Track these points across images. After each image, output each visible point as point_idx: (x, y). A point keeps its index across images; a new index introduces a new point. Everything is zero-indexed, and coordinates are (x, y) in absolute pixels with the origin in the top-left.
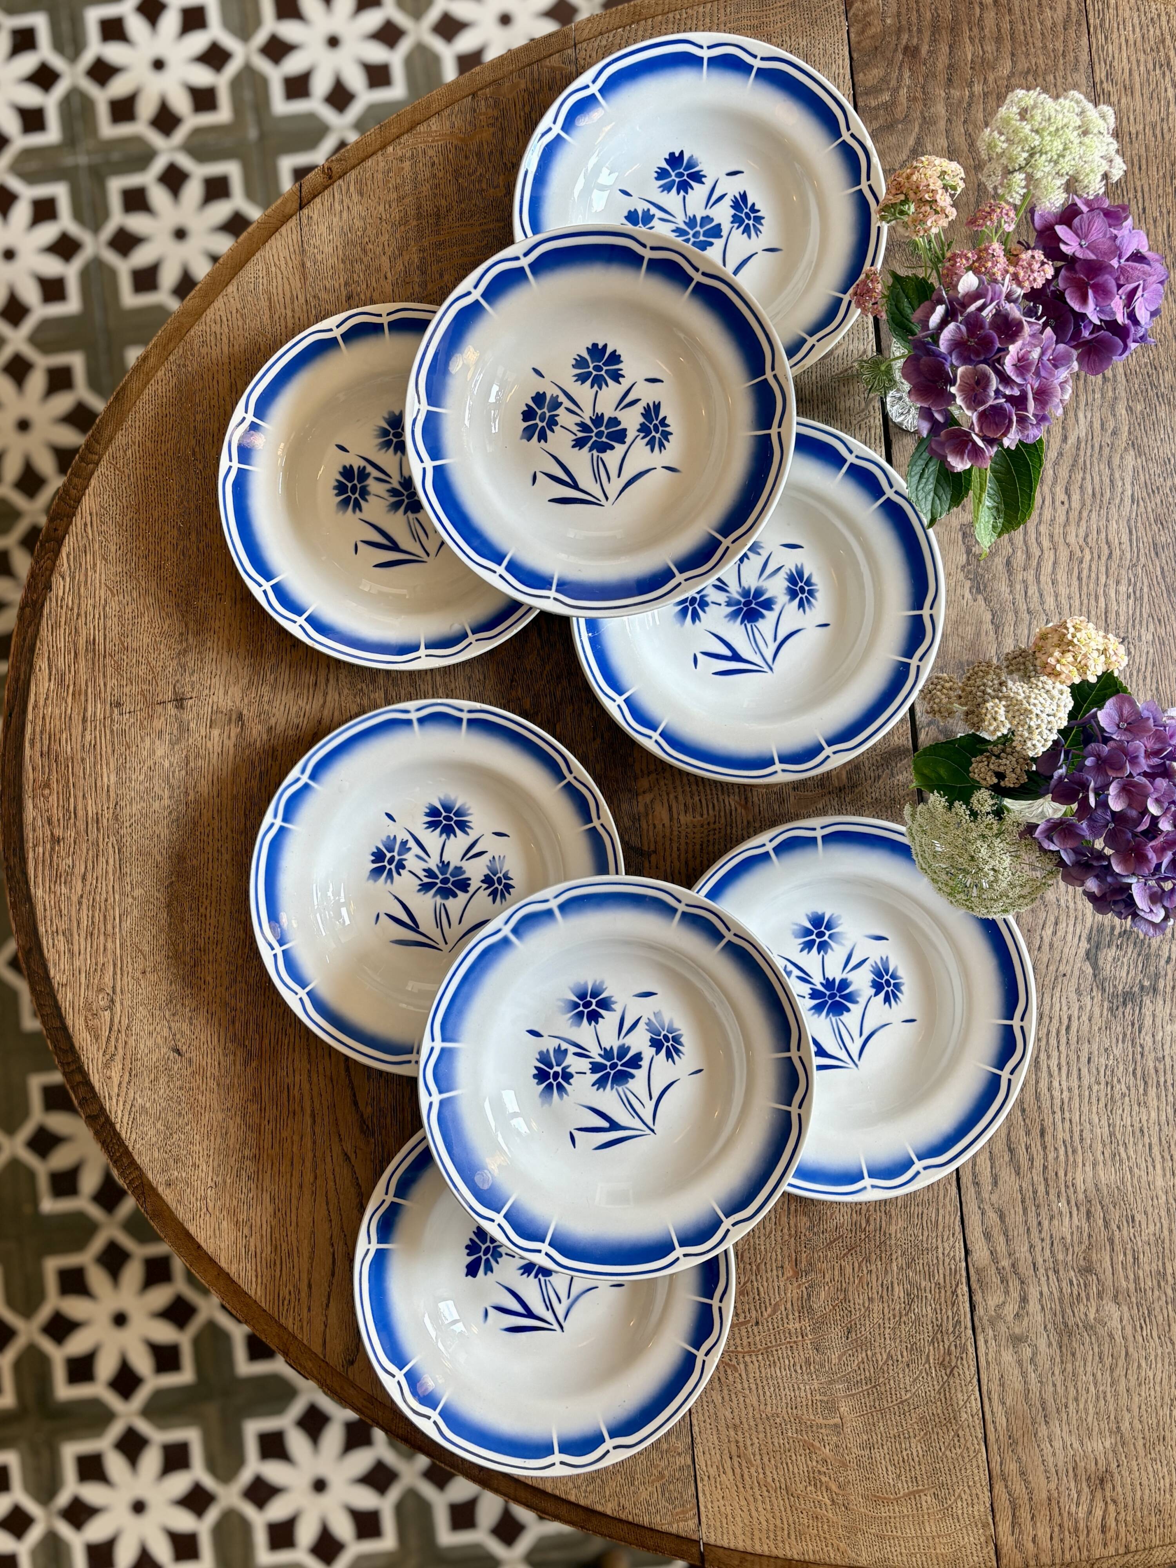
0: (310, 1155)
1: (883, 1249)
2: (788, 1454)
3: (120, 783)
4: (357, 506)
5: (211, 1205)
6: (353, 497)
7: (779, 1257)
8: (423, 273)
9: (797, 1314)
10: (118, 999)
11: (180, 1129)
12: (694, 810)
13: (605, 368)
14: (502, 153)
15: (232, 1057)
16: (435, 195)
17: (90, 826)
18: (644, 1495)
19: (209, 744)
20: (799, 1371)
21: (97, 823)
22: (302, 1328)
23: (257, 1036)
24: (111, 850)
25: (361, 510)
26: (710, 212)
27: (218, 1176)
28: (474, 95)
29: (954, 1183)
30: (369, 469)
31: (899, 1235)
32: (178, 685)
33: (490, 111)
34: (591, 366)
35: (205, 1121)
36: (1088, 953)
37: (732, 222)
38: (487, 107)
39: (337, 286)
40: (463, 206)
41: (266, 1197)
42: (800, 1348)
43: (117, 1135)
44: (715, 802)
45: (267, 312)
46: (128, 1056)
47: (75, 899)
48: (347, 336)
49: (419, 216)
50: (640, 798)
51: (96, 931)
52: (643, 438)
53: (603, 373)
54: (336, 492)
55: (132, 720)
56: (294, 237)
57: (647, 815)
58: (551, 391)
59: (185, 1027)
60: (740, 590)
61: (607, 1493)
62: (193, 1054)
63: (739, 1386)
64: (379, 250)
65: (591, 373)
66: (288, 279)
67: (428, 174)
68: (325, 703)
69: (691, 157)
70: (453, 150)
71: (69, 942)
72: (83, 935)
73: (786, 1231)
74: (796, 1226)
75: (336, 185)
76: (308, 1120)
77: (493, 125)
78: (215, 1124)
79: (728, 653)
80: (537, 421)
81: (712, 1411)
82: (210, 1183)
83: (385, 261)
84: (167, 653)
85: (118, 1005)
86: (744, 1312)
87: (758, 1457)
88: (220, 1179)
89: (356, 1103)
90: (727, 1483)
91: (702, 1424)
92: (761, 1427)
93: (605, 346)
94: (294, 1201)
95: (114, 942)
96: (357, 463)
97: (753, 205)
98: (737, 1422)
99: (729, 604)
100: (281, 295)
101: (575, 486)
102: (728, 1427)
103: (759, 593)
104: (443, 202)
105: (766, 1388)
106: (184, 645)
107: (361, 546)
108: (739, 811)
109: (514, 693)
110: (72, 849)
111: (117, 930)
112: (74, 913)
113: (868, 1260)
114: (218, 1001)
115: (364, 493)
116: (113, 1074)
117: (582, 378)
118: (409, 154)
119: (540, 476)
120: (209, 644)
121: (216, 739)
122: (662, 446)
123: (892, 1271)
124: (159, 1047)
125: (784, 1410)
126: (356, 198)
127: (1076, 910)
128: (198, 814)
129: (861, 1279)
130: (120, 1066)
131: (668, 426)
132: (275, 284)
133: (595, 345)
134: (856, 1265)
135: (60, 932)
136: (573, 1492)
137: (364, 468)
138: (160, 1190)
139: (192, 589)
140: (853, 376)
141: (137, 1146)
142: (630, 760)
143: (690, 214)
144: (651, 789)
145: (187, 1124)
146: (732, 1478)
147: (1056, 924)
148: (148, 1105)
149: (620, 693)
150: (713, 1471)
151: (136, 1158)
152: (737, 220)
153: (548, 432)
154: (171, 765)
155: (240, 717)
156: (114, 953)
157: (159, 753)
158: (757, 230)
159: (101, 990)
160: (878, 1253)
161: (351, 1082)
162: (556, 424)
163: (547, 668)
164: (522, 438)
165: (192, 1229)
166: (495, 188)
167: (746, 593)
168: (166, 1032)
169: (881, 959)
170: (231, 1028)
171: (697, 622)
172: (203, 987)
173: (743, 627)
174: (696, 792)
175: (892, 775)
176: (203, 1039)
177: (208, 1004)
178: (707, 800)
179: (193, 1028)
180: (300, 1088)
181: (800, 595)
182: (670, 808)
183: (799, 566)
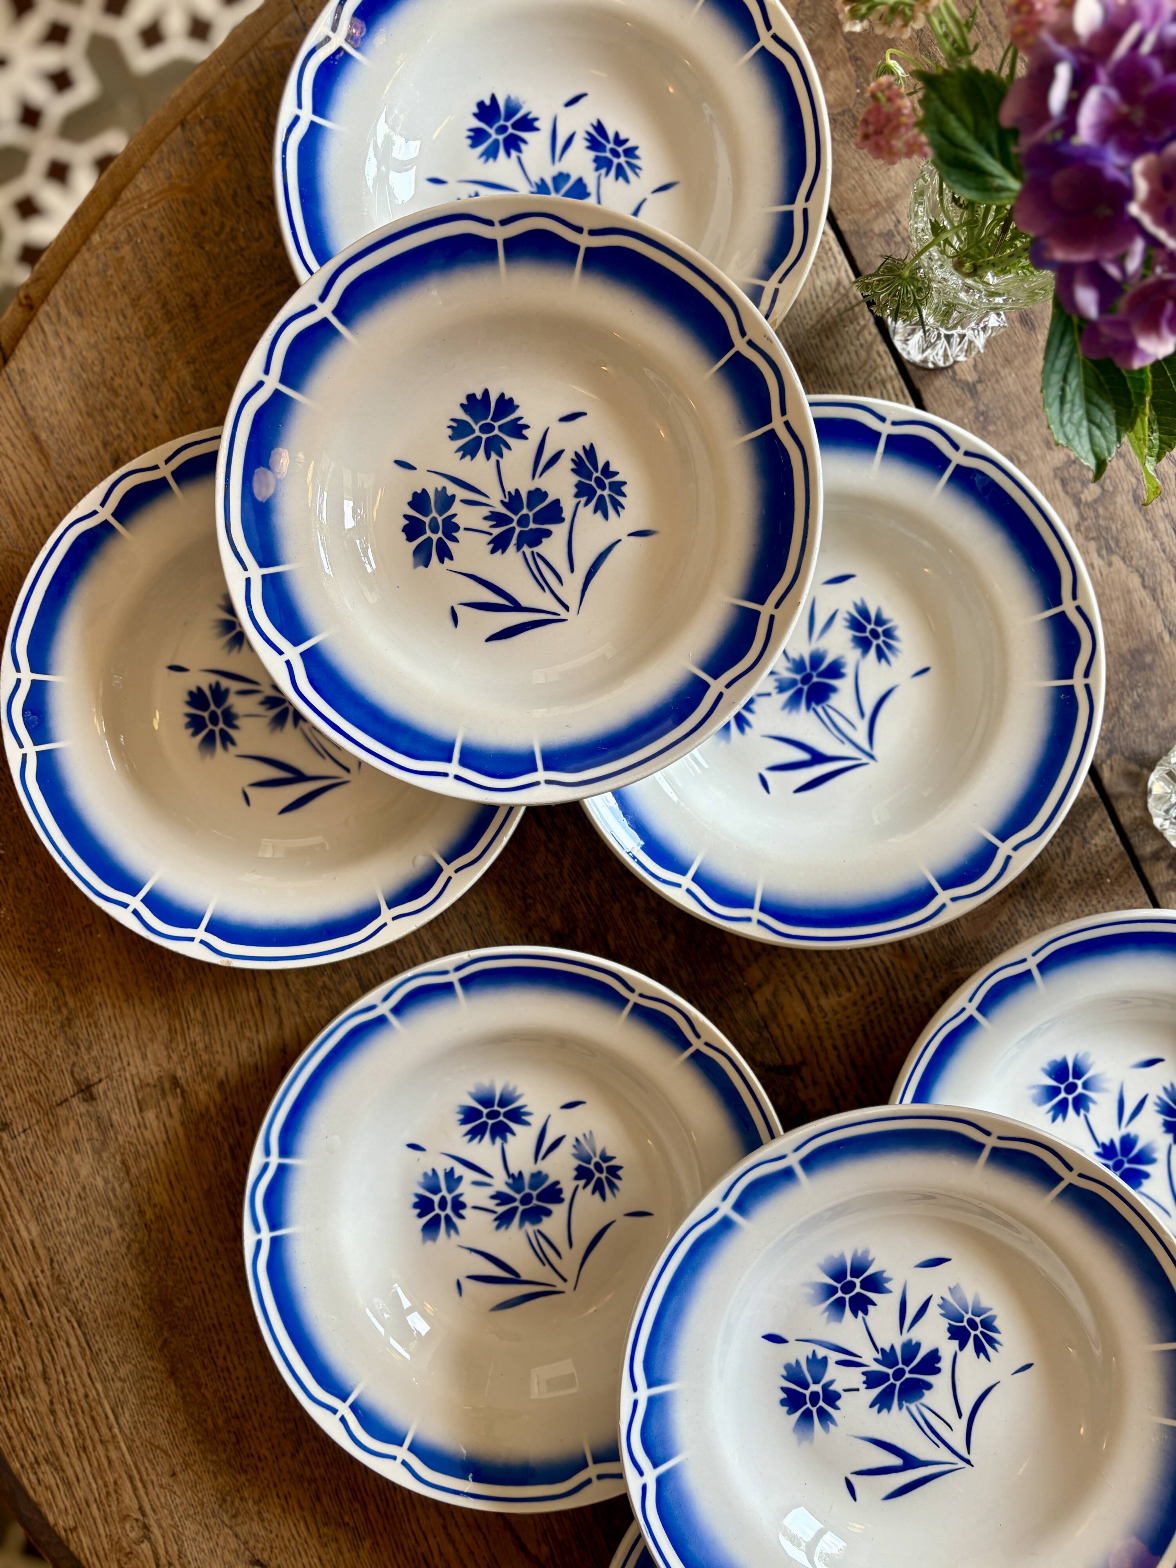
3: (46, 1232)
4: (227, 739)
6: (217, 729)
8: (204, 392)
10: (152, 1522)
12: (836, 986)
13: (497, 424)
14: (249, 188)
15: (334, 1545)
16: (181, 279)
17: (27, 1306)
19: (148, 1135)
21: (35, 1296)
23: (357, 1505)
24: (67, 1327)
25: (233, 743)
26: (563, 166)
28: (183, 124)
30: (225, 683)
32: (77, 1070)
33: (212, 136)
34: (476, 428)
37: (597, 169)
38: (207, 132)
39: (93, 452)
40: (223, 280)
44: (861, 964)
45: (11, 520)
47: (44, 1409)
48: (122, 512)
49: (169, 316)
50: (757, 997)
51: (89, 1442)
52: (586, 504)
53: (496, 432)
54: (191, 731)
55: (31, 1140)
56: (10, 405)
57: (774, 1016)
58: (432, 485)
59: (256, 1527)
60: (789, 665)
64: (132, 383)
65: (479, 438)
66: (23, 465)
67: (159, 255)
68: (281, 1022)
69: (508, 100)
70: (182, 209)
71: (59, 1469)
72: (73, 1453)
75: (41, 315)
77: (223, 154)
80: (429, 534)
83: (145, 393)
84: (46, 1032)
85: (155, 1530)
93: (486, 393)
95: (118, 1448)
96: (205, 682)
97: (617, 135)
99: (781, 689)
100: (22, 491)
101: (517, 607)
103: (817, 659)
104: (195, 285)
106: (65, 1011)
107: (251, 792)
108: (898, 965)
109: (533, 915)
110: (15, 1345)
111: (116, 1430)
112: (49, 1428)
114: (288, 1477)
115: (230, 718)
117: (469, 451)
118: (123, 237)
119: (460, 610)
120: (98, 999)
121: (155, 1123)
122: (617, 505)
126: (74, 321)
128: (166, 1234)
131: (616, 473)
132: (7, 479)
133: (471, 397)
135: (41, 1459)
137: (218, 684)
139: (48, 932)
140: (835, 323)
143: (535, 178)
144: (767, 979)
149: (683, 871)
152: (601, 164)
153: (450, 544)
154: (106, 1181)
155: (175, 1082)
156: (124, 1462)
157: (84, 1172)
158: (633, 167)
159: (125, 1518)
161: (507, 1522)
162: (457, 528)
163: (567, 863)
164: (416, 566)
166: (257, 240)
167: (798, 666)
168: (233, 1543)
169: (1165, 1089)
170: (318, 1506)
171: (747, 729)
172: (260, 1465)
173: (812, 713)
174: (831, 962)
175: (1085, 841)
176: (286, 1535)
177: (275, 1485)
178: (848, 966)
179: (266, 1525)
180: (441, 1554)
181: (875, 642)
182: (803, 996)
183: (859, 603)
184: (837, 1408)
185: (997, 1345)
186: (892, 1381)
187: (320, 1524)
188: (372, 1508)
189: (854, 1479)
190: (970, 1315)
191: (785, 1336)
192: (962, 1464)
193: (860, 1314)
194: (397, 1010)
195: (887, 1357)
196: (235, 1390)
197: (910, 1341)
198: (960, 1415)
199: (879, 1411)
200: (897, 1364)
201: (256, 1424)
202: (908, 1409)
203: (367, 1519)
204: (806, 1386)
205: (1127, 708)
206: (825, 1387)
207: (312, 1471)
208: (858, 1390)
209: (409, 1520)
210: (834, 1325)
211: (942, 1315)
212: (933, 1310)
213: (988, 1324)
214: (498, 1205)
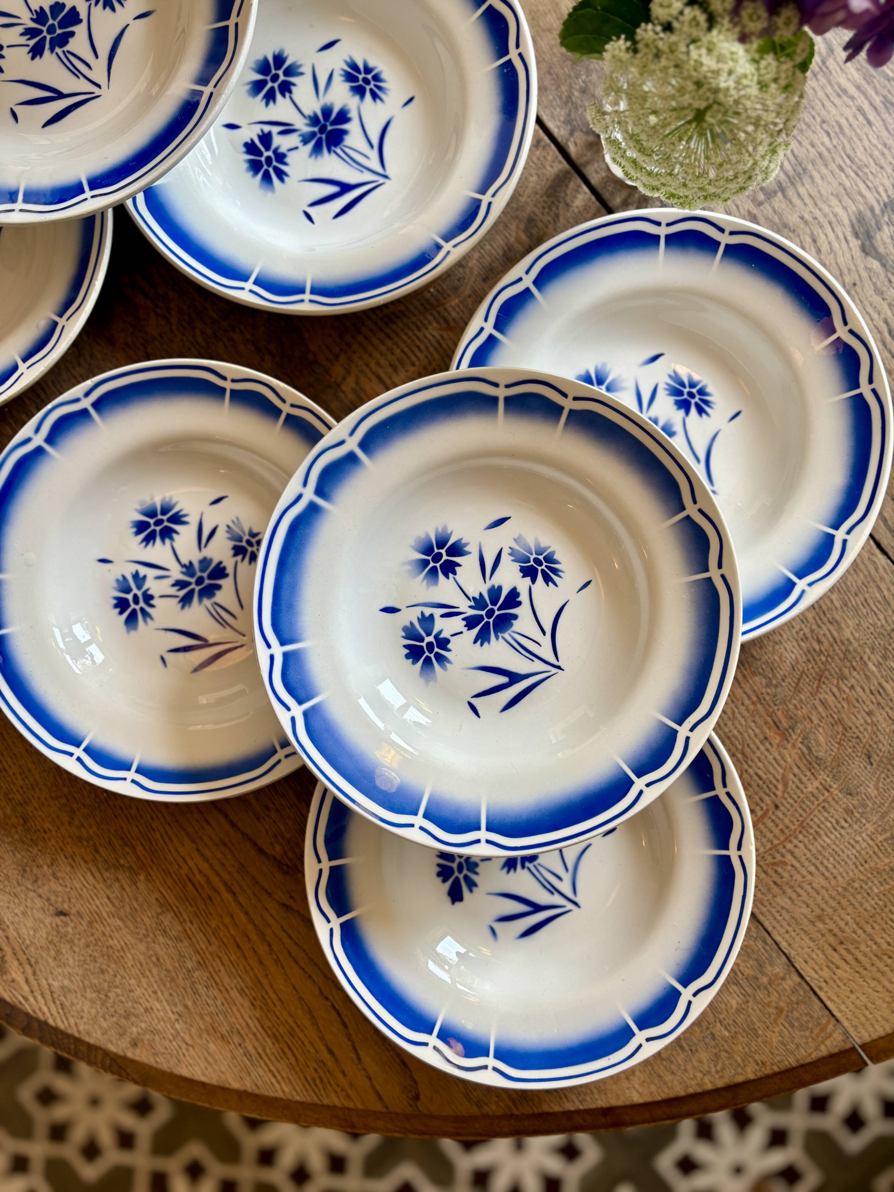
0: (250, 927)
1: (850, 657)
2: (887, 910)
5: (188, 1039)
7: (757, 731)
9: (808, 773)
11: (112, 985)
12: (402, 364)
15: (117, 885)
18: (775, 1039)
20: (846, 825)
22: (348, 1096)
23: (128, 849)
27: (175, 1005)
29: (877, 552)
31: (857, 635)
35: (130, 963)
36: (863, 249)
41: (235, 994)
42: (833, 803)
43: (56, 1030)
44: (417, 342)
46: (17, 949)
50: (344, 387)
59: (54, 885)
60: (307, 121)
61: (739, 1060)
62: (78, 906)
63: (798, 877)
73: (747, 702)
74: (754, 691)
76: (227, 896)
78: (141, 958)
79: (334, 189)
81: (787, 917)
82: (173, 1017)
86: (757, 804)
87: (860, 932)
88: (180, 1008)
89: (261, 851)
90: (847, 975)
91: (787, 936)
92: (845, 903)
94: (264, 981)
98: (818, 911)
99: (305, 142)
101: (59, 95)
102: (813, 923)
103: (327, 111)
105: (825, 862)
108: (445, 334)
113: (842, 677)
114: (69, 840)
116: (14, 975)
119: (18, 109)
123: (872, 673)
124: (41, 921)
125: (856, 871)
127: (825, 215)
129: (847, 700)
130: (16, 963)
134: (835, 689)
136: (706, 1079)
138: (129, 1054)
141: (82, 1028)
142: (311, 357)
144: (349, 372)
145: (115, 976)
146: (847, 968)
147: (815, 241)
148: (66, 982)
149: (245, 278)
150: (826, 973)
151: (87, 1039)
160: (848, 664)
161: (244, 834)
165: (184, 1071)
167: (314, 120)
168: (38, 903)
169: (670, 376)
170: (98, 857)
171: (286, 178)
172: (46, 837)
173: (333, 154)
174: (395, 347)
175: (568, 205)
176: (78, 885)
177: (62, 849)
178: (408, 346)
179: (61, 881)
180: (200, 872)
181: (368, 88)
182: (379, 378)
183: (348, 60)
184: (449, 650)
185: (560, 573)
186: (486, 620)
187: (103, 871)
188: (139, 848)
189: (475, 702)
190: (534, 556)
191: (398, 606)
192: (554, 670)
193: (451, 575)
194: (50, 439)
195: (479, 603)
196: (14, 784)
197: (493, 586)
198: (544, 633)
199: (482, 645)
200: (487, 606)
201: (36, 806)
202: (503, 638)
203: (138, 858)
204: (422, 640)
205: (576, 94)
206: (436, 637)
207: (88, 832)
208: (462, 633)
209: (170, 851)
210: (433, 589)
211: (513, 561)
212: (506, 558)
213: (549, 559)
214: (179, 590)
